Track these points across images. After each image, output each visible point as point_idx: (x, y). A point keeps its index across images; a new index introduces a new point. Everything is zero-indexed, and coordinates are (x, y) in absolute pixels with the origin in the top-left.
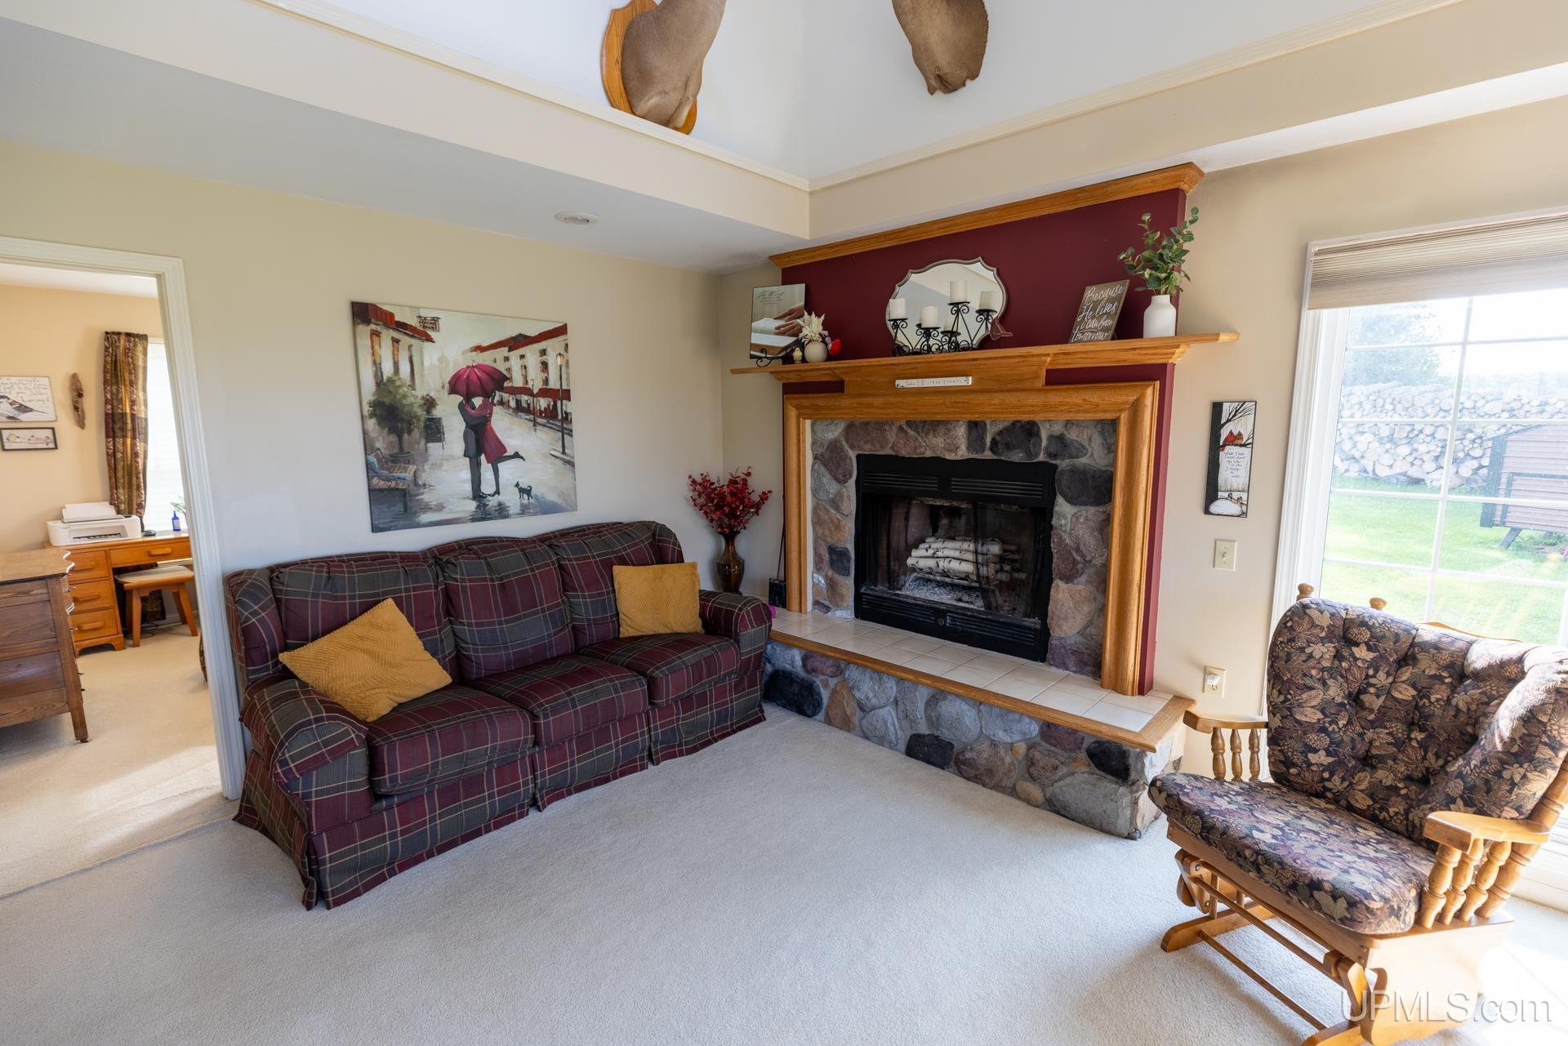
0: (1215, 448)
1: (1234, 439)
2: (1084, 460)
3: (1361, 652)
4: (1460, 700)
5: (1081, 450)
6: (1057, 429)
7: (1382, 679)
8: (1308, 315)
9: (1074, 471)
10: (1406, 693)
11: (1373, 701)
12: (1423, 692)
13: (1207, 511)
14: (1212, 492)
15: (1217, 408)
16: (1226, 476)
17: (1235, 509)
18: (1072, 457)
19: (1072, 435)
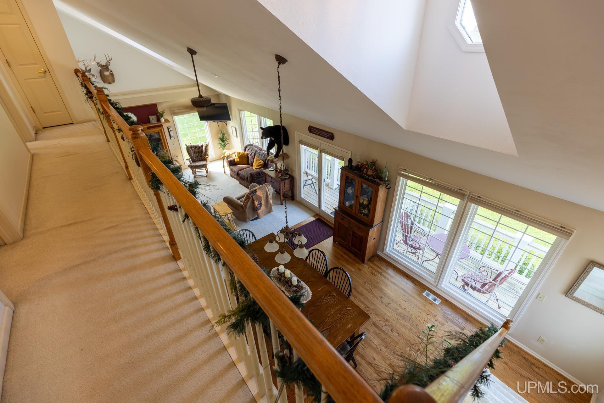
0: (169, 132)
1: (171, 131)
2: (155, 137)
3: (193, 148)
4: (201, 149)
5: (154, 136)
6: (150, 134)
7: (195, 150)
8: (173, 117)
9: (154, 139)
10: (197, 150)
11: (195, 152)
12: (198, 150)
13: (171, 139)
14: (171, 137)
15: (168, 127)
16: (171, 135)
17: (174, 138)
18: (153, 137)
19: (152, 134)
